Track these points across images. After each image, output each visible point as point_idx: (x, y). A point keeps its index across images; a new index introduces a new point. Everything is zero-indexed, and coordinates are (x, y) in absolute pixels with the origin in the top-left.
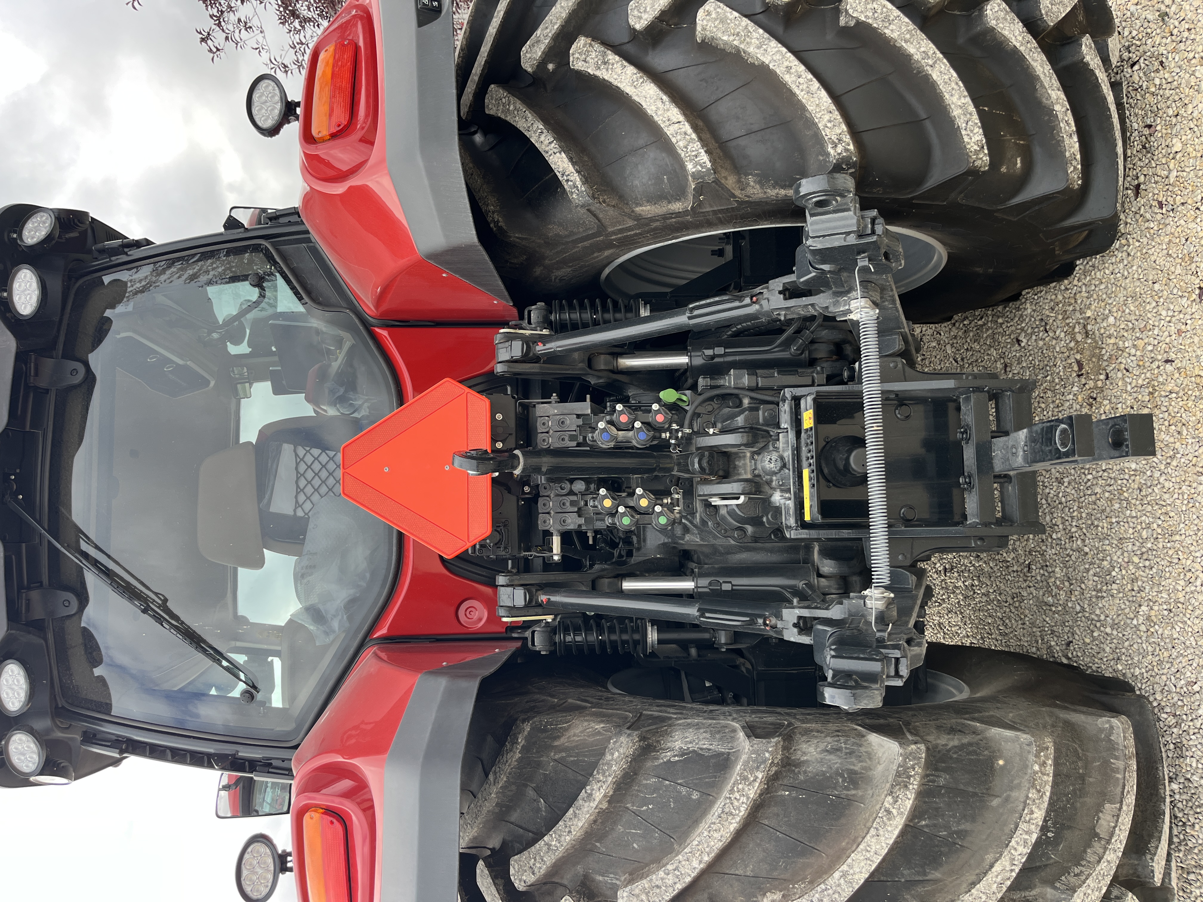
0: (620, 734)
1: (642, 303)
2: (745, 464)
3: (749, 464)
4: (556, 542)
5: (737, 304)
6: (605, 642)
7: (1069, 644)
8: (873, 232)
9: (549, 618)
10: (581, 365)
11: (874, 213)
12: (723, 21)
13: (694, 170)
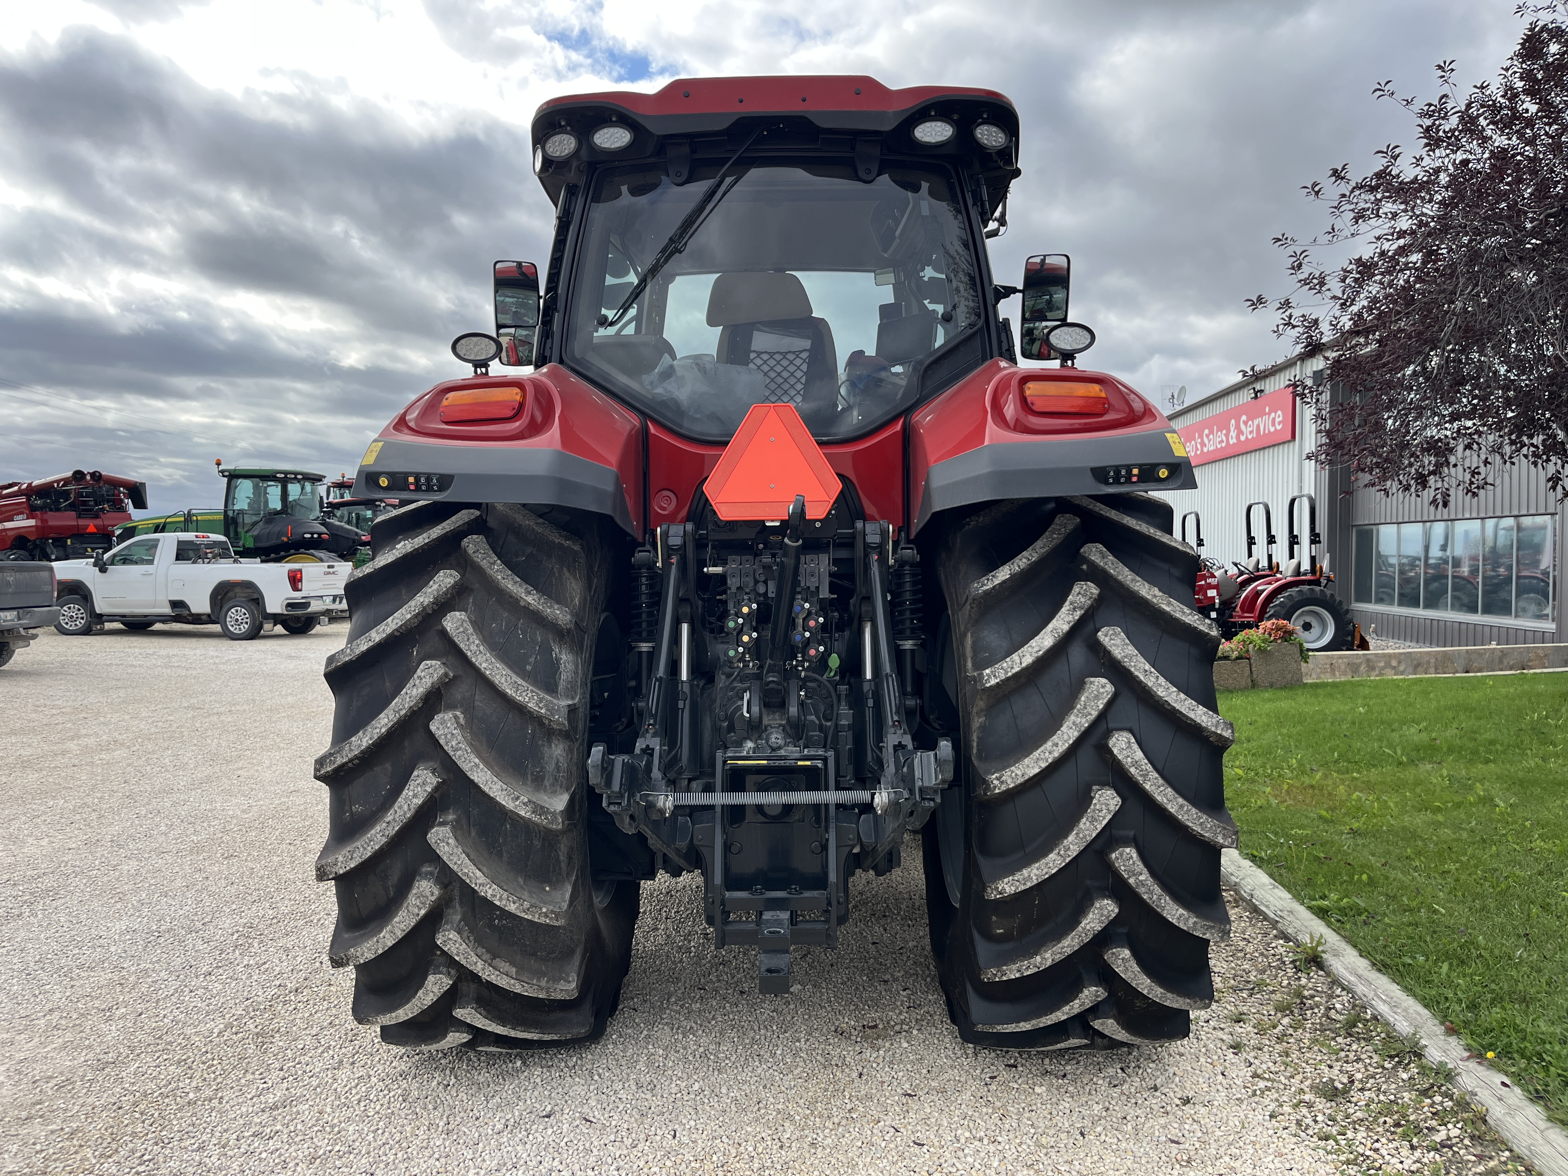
0: (572, 615)
2: (776, 719)
3: (776, 722)
4: (719, 570)
6: (641, 609)
8: (923, 799)
9: (659, 564)
10: (864, 591)
11: (938, 800)
12: (1097, 697)
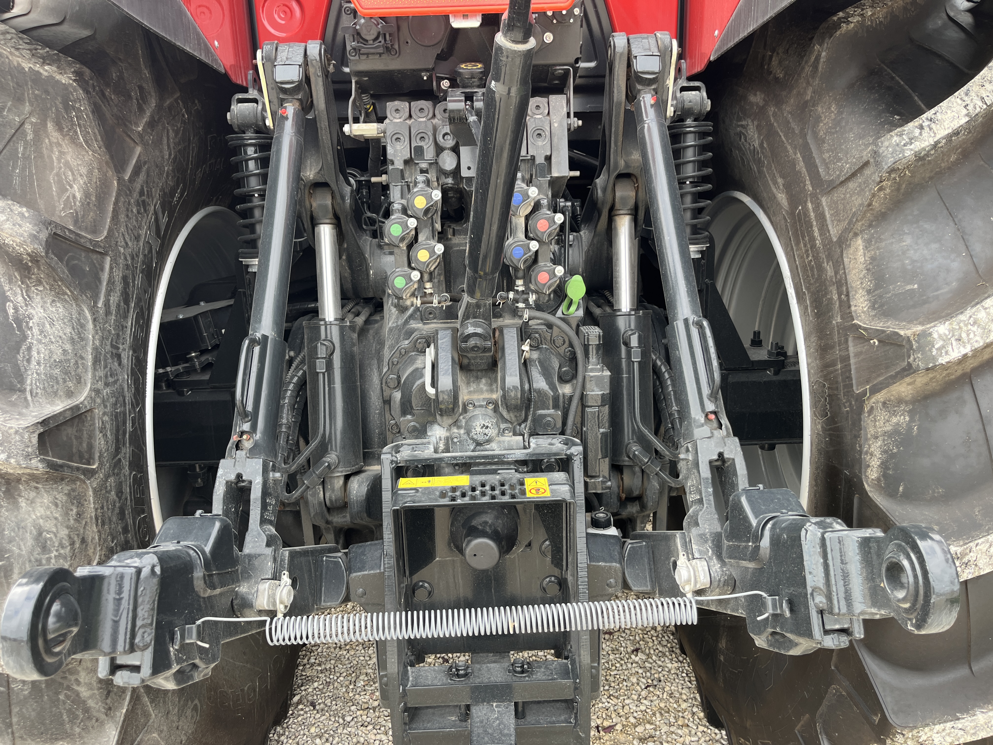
1: (703, 247)
2: (481, 391)
3: (482, 397)
5: (706, 391)
6: (251, 201)
7: (313, 705)
10: (622, 163)
13: (935, 336)
